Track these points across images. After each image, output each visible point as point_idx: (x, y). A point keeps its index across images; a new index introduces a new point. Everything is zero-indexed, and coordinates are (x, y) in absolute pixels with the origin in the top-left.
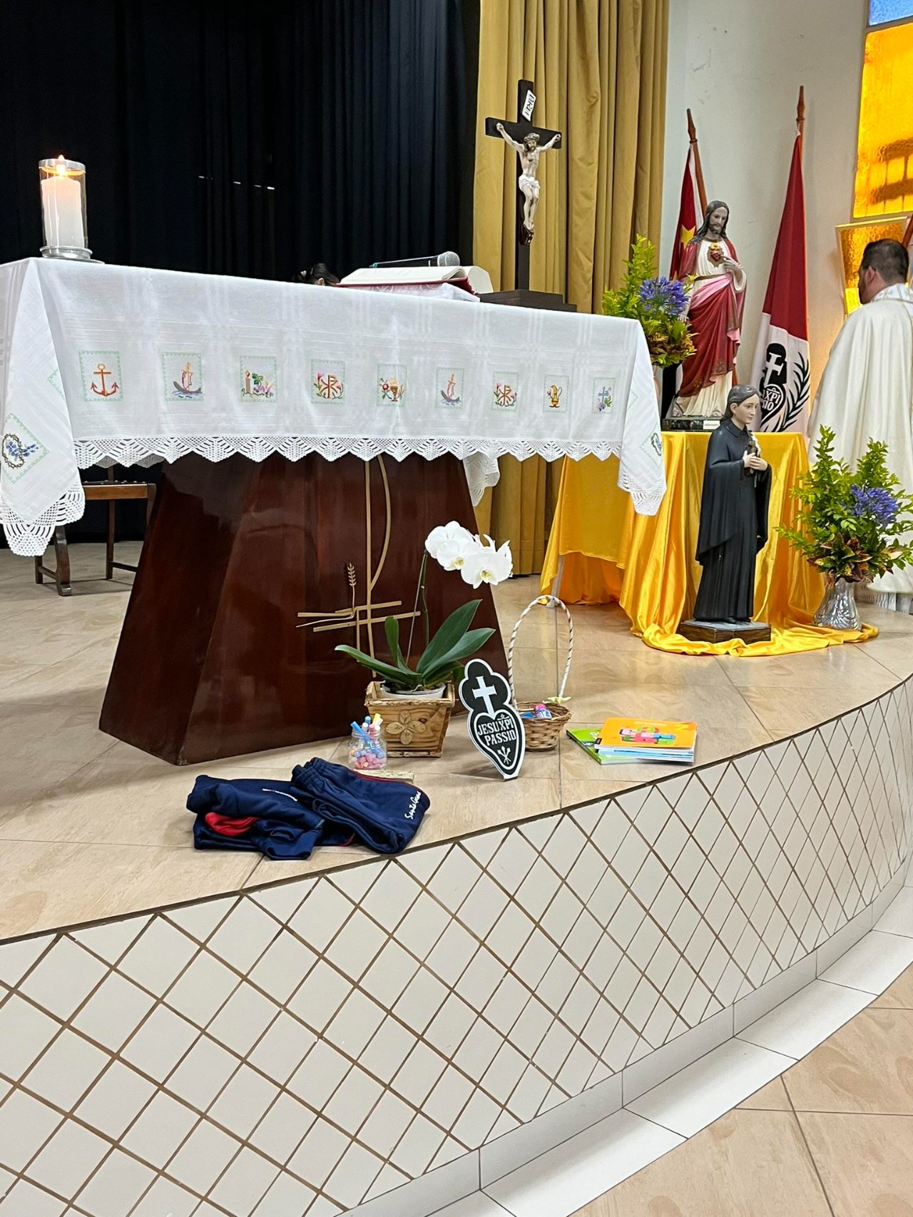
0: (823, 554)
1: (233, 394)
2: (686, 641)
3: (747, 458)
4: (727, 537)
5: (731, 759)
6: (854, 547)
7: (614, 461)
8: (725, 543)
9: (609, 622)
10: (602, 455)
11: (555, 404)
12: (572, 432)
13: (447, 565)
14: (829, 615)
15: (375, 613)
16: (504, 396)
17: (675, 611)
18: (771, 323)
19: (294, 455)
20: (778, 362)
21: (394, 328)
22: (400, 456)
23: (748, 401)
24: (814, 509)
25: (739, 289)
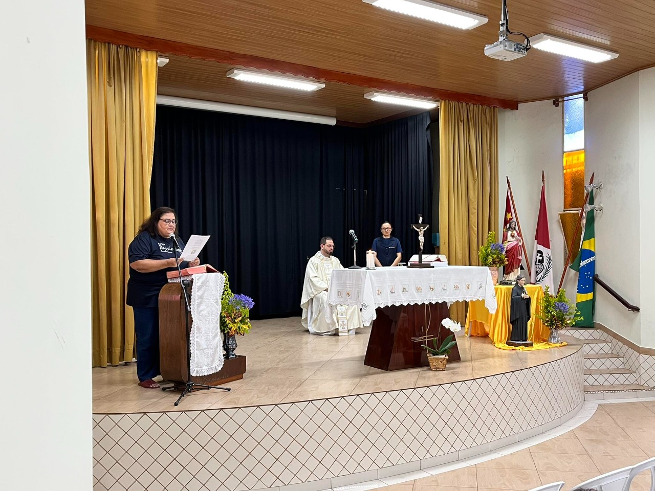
0: (547, 322)
1: (401, 292)
2: (507, 346)
3: (523, 295)
4: (518, 317)
5: (513, 372)
6: (555, 320)
7: (484, 301)
8: (518, 319)
9: (486, 341)
10: (481, 299)
11: (468, 288)
12: (473, 294)
13: (447, 328)
14: (551, 339)
15: (428, 338)
16: (456, 288)
17: (505, 338)
18: (538, 244)
19: (412, 304)
20: (540, 256)
21: (432, 275)
22: (434, 303)
23: (522, 279)
24: (545, 309)
25: (520, 244)
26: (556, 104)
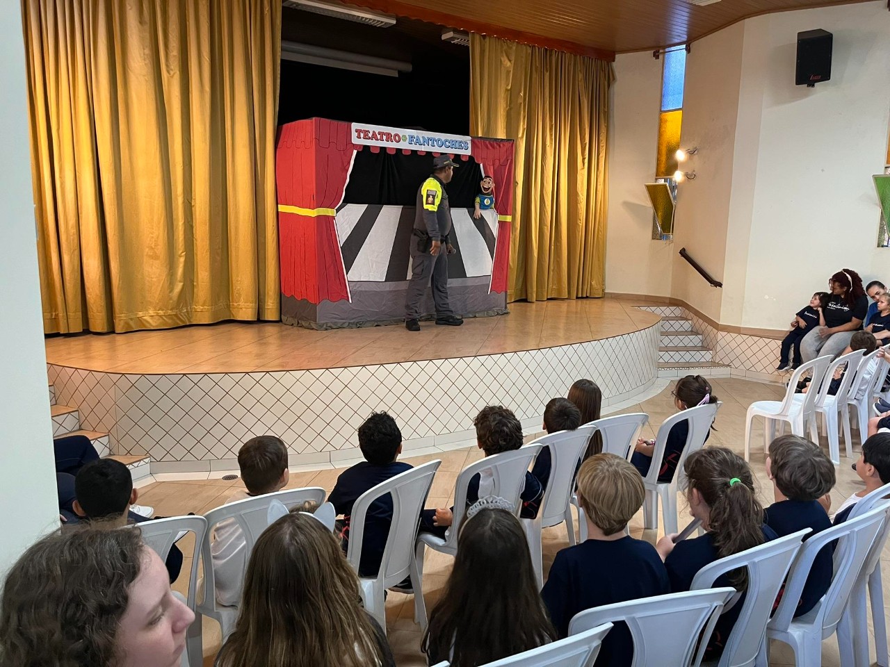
26: (656, 56)
